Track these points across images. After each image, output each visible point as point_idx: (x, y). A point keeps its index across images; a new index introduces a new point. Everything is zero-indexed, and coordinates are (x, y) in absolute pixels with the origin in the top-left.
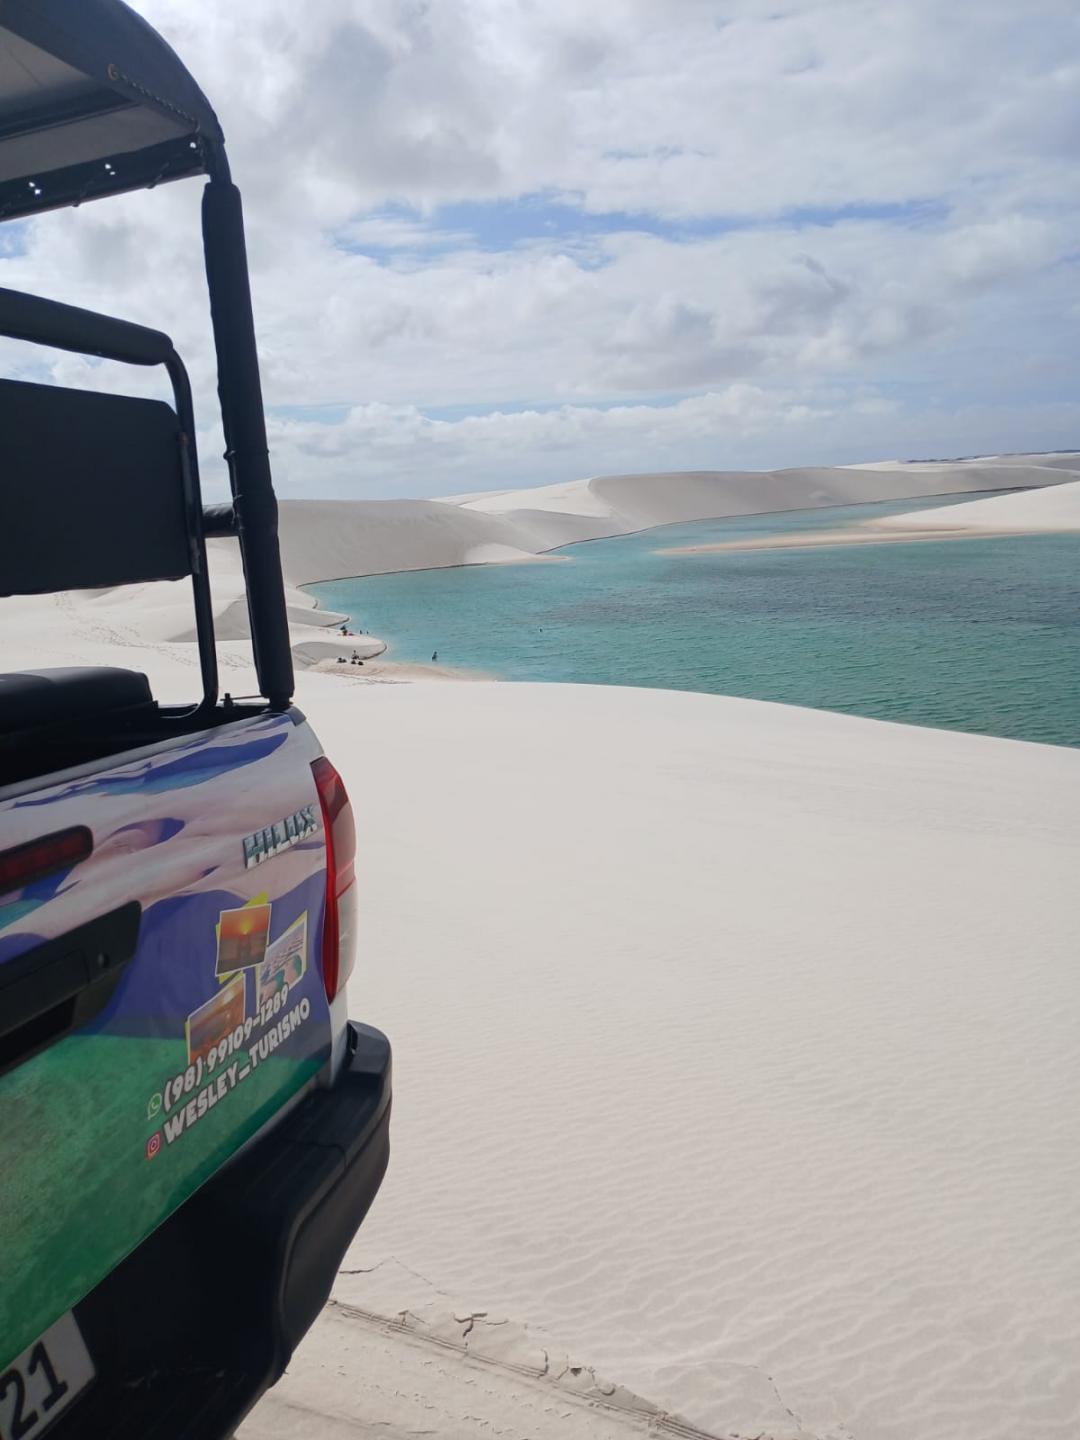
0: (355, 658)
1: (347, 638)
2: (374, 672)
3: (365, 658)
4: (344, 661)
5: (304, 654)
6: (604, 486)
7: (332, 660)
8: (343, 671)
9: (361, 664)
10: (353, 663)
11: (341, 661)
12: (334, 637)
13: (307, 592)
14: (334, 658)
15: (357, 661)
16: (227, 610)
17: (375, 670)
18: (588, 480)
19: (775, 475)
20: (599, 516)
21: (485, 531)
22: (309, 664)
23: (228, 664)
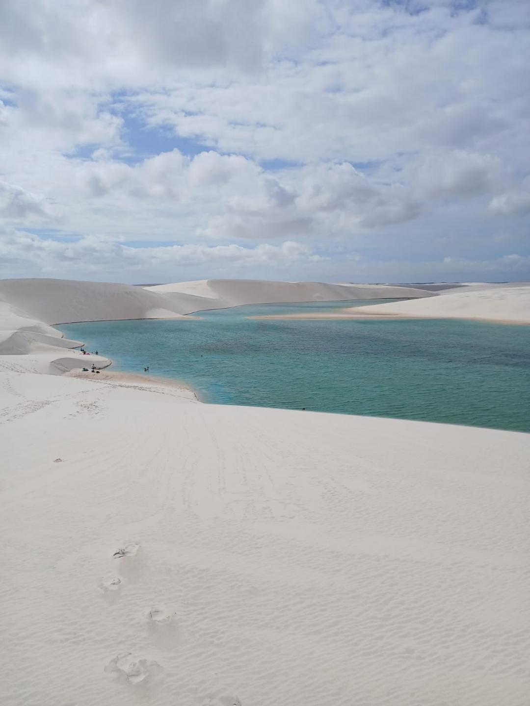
0: (94, 368)
1: (86, 356)
2: (106, 378)
3: (100, 369)
4: (87, 370)
5: (62, 365)
6: (215, 284)
7: (79, 369)
8: (87, 377)
9: (98, 372)
10: (93, 371)
11: (85, 370)
12: (78, 355)
13: (57, 329)
14: (80, 368)
15: (95, 371)
16: (12, 336)
17: (107, 376)
18: (207, 280)
19: (298, 285)
20: (214, 298)
21: (157, 302)
22: (64, 371)
23: (12, 370)
